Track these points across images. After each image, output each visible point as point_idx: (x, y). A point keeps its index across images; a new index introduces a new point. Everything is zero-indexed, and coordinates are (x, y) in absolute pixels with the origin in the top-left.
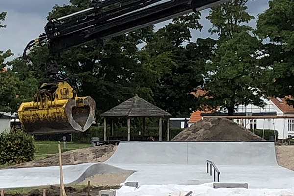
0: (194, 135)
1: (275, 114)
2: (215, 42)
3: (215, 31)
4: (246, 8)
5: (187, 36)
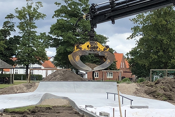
2: (21, 37)
3: (21, 33)
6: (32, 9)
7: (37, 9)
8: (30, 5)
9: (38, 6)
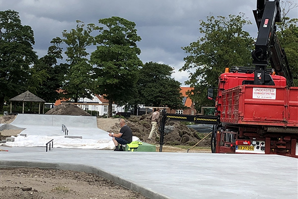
0: (56, 112)
1: (98, 103)
2: (69, 66)
3: (69, 60)
4: (85, 49)
5: (55, 62)
6: (83, 32)
7: (89, 32)
8: (80, 27)
9: (90, 29)
